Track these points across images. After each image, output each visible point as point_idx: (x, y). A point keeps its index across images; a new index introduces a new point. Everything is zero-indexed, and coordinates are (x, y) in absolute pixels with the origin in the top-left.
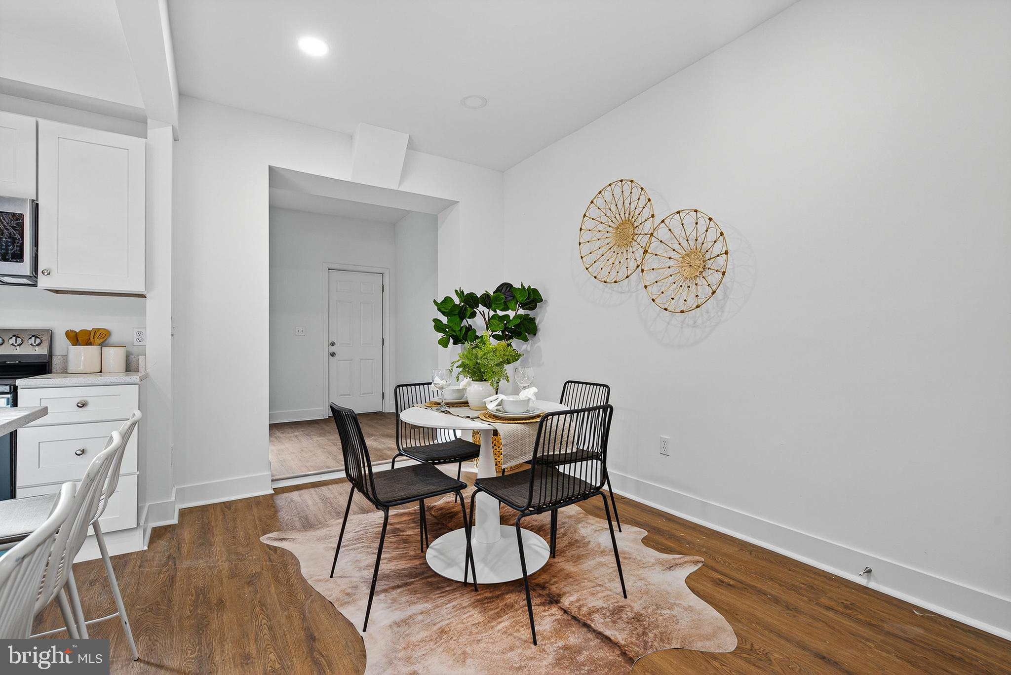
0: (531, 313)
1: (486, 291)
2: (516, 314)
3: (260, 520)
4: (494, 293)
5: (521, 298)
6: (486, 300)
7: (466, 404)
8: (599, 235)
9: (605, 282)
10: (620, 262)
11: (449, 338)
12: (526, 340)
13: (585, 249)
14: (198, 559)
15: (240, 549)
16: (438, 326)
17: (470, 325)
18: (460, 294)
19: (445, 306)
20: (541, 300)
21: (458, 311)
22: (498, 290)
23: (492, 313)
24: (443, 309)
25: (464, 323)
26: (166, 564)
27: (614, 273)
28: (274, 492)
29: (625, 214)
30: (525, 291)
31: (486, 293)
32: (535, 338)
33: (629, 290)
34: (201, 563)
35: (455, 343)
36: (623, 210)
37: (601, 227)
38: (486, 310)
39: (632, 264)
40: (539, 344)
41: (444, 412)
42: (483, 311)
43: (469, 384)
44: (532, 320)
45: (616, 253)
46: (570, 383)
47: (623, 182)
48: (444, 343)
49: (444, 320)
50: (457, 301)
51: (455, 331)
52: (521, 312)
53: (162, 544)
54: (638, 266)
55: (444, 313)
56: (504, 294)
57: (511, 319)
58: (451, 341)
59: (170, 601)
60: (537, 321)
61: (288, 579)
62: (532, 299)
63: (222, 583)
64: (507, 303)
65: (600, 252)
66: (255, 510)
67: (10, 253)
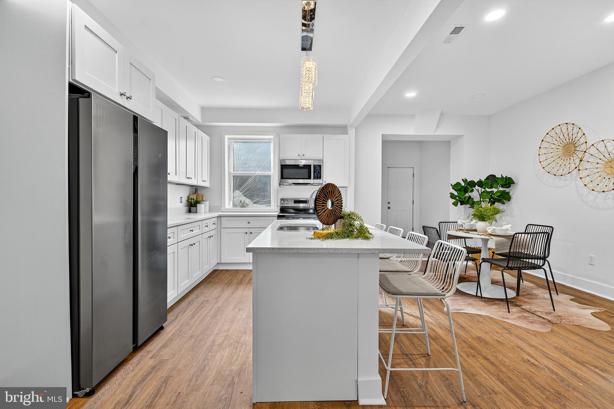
0: (507, 190)
1: (480, 179)
2: (498, 190)
4: (485, 180)
5: (500, 182)
6: (480, 184)
7: (476, 230)
8: (552, 151)
9: (555, 175)
10: (565, 165)
11: (458, 202)
12: (504, 203)
13: (542, 158)
16: (452, 196)
17: (470, 196)
18: (465, 181)
19: (456, 186)
20: (514, 183)
21: (463, 189)
22: (488, 178)
23: (483, 190)
24: (455, 188)
25: (467, 195)
27: (561, 171)
29: (569, 139)
30: (504, 179)
31: (479, 180)
32: (509, 203)
33: (571, 179)
35: (461, 204)
36: (568, 137)
37: (553, 146)
38: (480, 189)
39: (573, 166)
40: (512, 205)
41: (466, 232)
42: (478, 189)
43: (476, 222)
44: (508, 193)
45: (563, 160)
46: (530, 226)
47: (568, 125)
48: (455, 204)
49: (456, 193)
50: (463, 184)
51: (462, 199)
52: (501, 189)
54: (576, 168)
55: (456, 190)
56: (491, 180)
57: (495, 193)
58: (459, 203)
60: (511, 194)
62: (508, 182)
64: (492, 185)
65: (553, 159)
67: (318, 176)
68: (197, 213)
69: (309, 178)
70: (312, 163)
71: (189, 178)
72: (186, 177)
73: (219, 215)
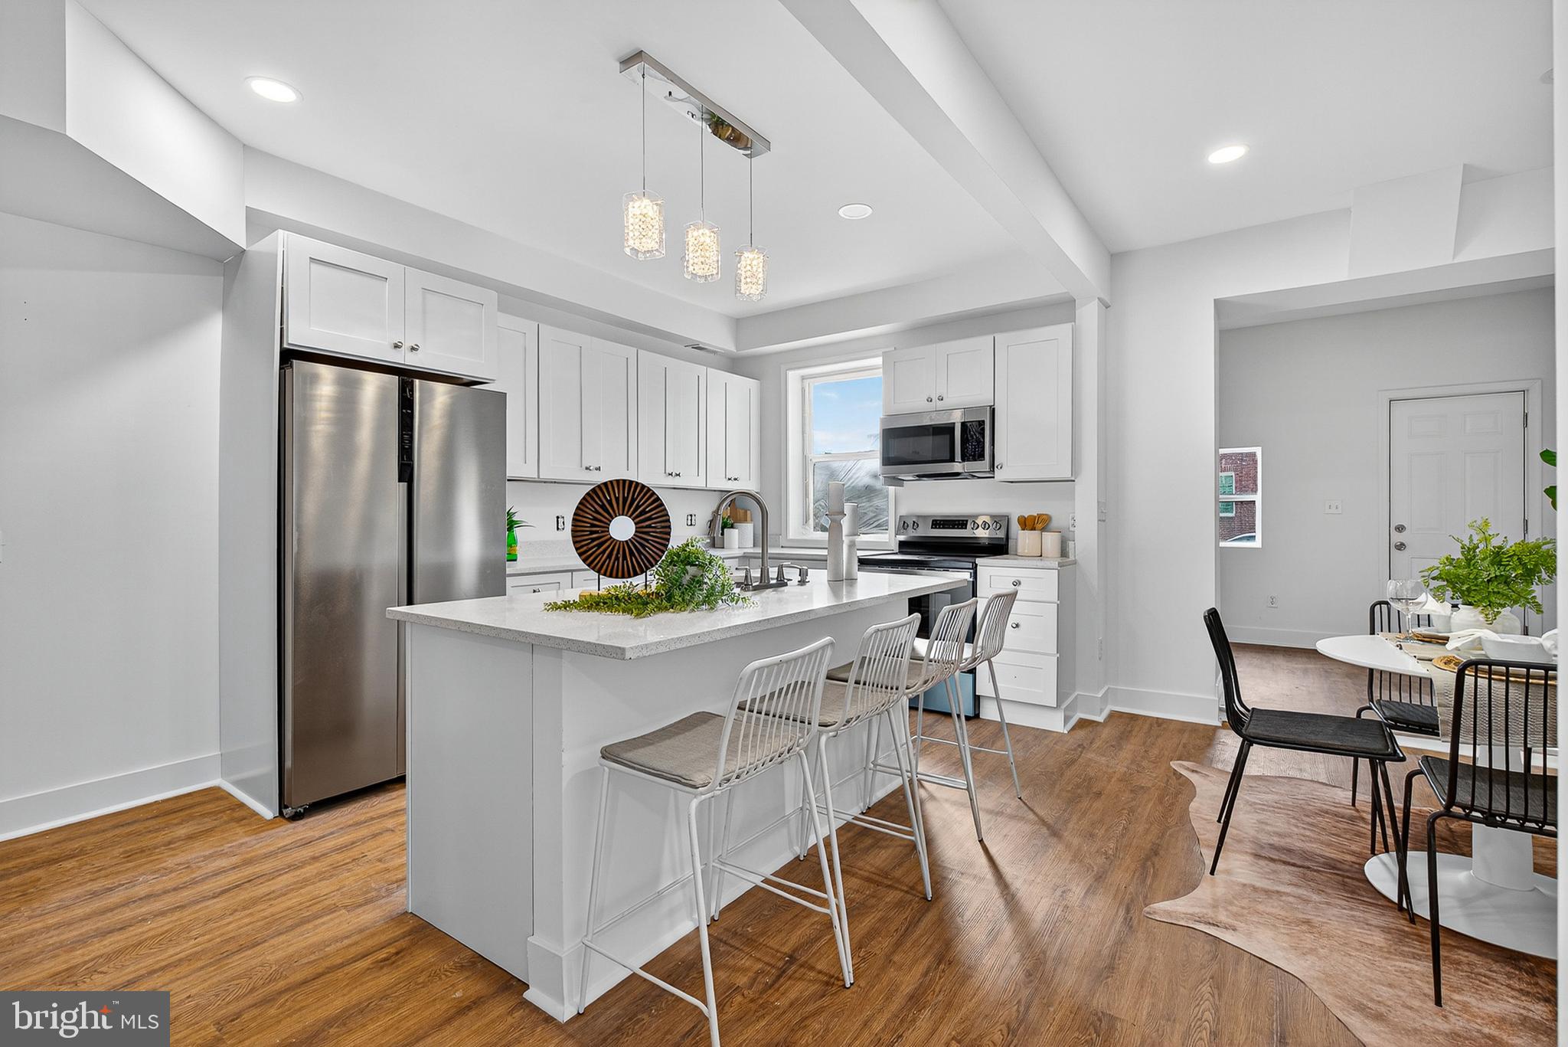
3: (1184, 747)
14: (1104, 756)
15: (1144, 763)
26: (1075, 750)
28: (1221, 725)
34: (1103, 760)
53: (1081, 733)
59: (1062, 774)
61: (1172, 804)
63: (1109, 781)
66: (1186, 735)
67: (975, 454)
68: (723, 548)
69: (952, 459)
70: (957, 418)
71: (671, 474)
72: (665, 473)
73: (744, 553)
